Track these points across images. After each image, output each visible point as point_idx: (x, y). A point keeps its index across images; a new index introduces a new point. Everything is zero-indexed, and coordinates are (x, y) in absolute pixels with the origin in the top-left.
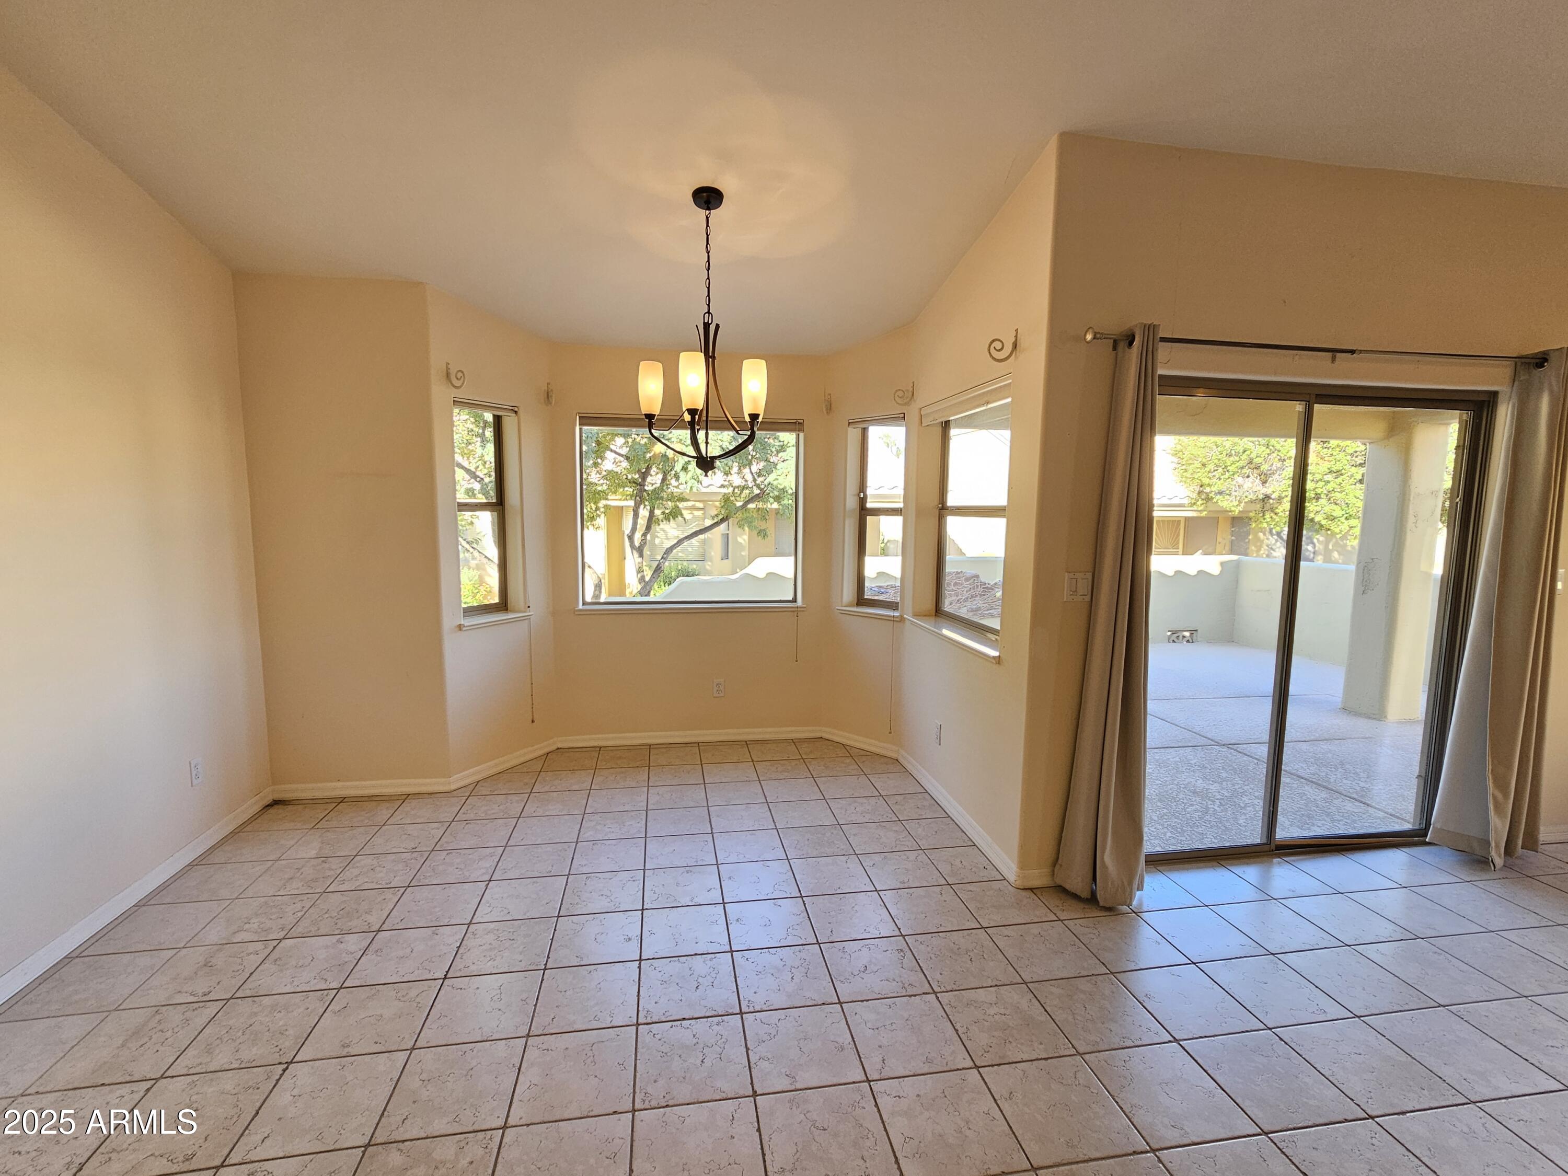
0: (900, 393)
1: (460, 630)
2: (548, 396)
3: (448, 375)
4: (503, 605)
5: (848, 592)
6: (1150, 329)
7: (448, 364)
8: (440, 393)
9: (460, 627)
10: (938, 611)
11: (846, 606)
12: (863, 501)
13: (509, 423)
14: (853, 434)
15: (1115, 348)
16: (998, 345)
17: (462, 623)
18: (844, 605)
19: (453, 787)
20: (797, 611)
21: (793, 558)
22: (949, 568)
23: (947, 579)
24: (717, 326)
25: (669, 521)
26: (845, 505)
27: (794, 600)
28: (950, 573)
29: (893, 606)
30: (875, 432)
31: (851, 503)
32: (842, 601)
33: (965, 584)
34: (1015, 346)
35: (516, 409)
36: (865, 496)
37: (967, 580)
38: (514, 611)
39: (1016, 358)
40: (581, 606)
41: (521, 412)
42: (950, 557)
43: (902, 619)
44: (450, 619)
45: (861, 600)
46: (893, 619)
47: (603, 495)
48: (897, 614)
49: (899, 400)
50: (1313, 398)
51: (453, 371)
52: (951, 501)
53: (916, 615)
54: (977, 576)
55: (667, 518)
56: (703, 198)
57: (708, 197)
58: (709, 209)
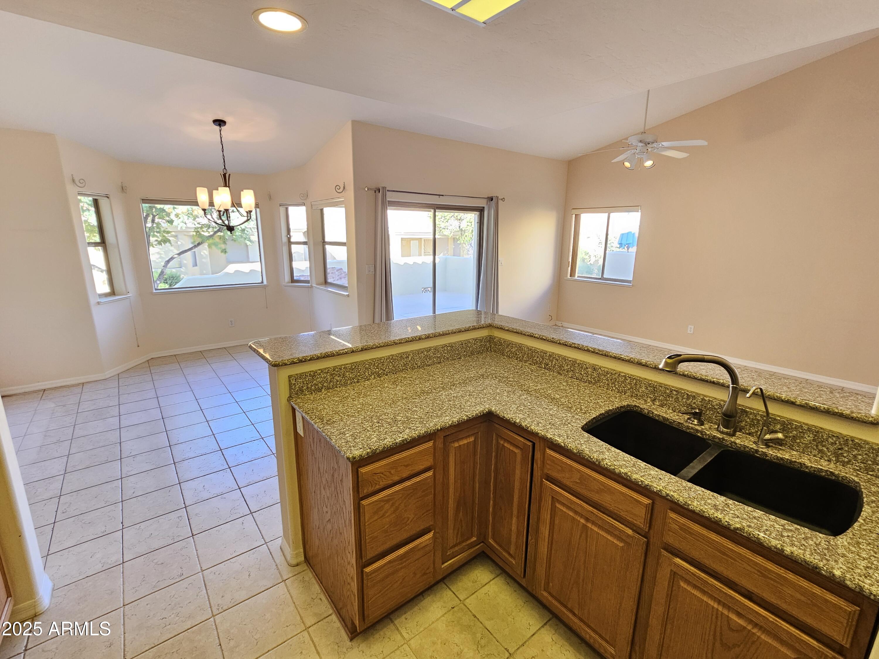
0: (302, 195)
1: (99, 304)
3: (73, 181)
4: (113, 293)
5: (287, 278)
6: (384, 188)
7: (72, 175)
8: (71, 190)
9: (99, 303)
10: (326, 282)
12: (289, 239)
13: (103, 203)
14: (282, 210)
15: (375, 192)
16: (338, 187)
17: (99, 301)
18: (286, 282)
19: (107, 377)
20: (265, 287)
21: (259, 263)
22: (328, 266)
23: (328, 271)
24: (229, 175)
26: (282, 241)
27: (262, 282)
28: (329, 268)
29: (307, 282)
30: (291, 209)
31: (285, 239)
32: (285, 280)
33: (337, 273)
34: (344, 188)
35: (108, 196)
36: (290, 236)
37: (338, 270)
38: (118, 295)
39: (345, 192)
40: (154, 291)
41: (111, 197)
42: (328, 261)
43: (312, 287)
44: (93, 300)
45: (293, 281)
46: (308, 287)
48: (309, 285)
49: (302, 198)
50: (436, 208)
51: (77, 179)
52: (327, 240)
53: (317, 284)
54: (341, 269)
56: (218, 123)
57: (220, 123)
58: (220, 127)
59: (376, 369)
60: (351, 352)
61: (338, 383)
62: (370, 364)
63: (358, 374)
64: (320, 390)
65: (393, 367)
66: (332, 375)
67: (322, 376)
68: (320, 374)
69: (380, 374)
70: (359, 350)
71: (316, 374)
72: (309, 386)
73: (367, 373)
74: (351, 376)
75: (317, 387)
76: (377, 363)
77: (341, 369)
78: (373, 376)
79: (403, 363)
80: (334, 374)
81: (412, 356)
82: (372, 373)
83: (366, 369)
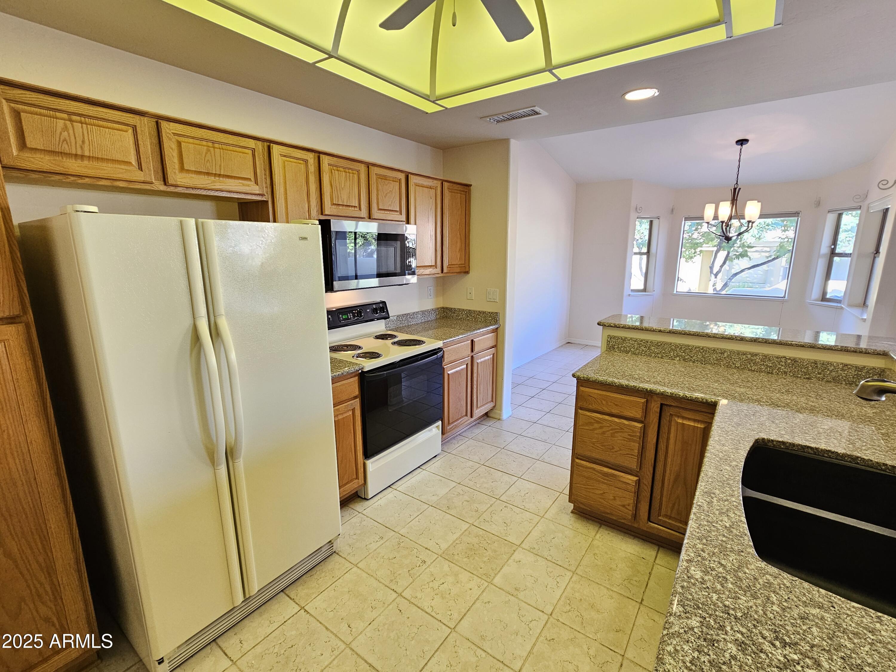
0: (857, 197)
1: (629, 296)
2: (672, 210)
3: (636, 208)
4: (645, 290)
7: (637, 205)
8: (633, 215)
10: (864, 305)
11: (814, 301)
12: (834, 249)
13: (656, 223)
16: (884, 182)
17: (630, 293)
24: (740, 189)
25: (739, 259)
26: (819, 252)
27: (784, 296)
30: (846, 215)
31: (827, 250)
32: (812, 298)
34: (895, 182)
35: (659, 217)
36: (836, 247)
38: (649, 292)
40: (674, 293)
41: (661, 219)
43: (841, 308)
44: (626, 292)
45: (824, 298)
46: (837, 308)
47: (700, 245)
48: (839, 305)
49: (857, 201)
51: (638, 208)
53: (849, 306)
55: (738, 257)
56: (740, 142)
57: (742, 142)
58: (742, 146)
59: (682, 353)
60: (659, 331)
61: (643, 352)
62: (677, 347)
63: (663, 351)
64: (627, 352)
65: (703, 357)
66: (639, 344)
67: (631, 342)
68: (629, 341)
69: (686, 359)
70: (666, 331)
71: (626, 339)
72: (620, 346)
73: (672, 354)
74: (656, 350)
75: (625, 349)
76: (684, 348)
77: (648, 342)
78: (678, 358)
79: (716, 357)
80: (641, 344)
81: (729, 353)
82: (678, 356)
83: (672, 349)
